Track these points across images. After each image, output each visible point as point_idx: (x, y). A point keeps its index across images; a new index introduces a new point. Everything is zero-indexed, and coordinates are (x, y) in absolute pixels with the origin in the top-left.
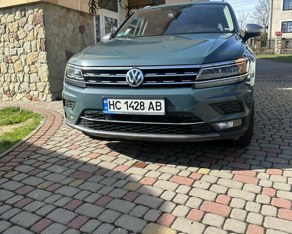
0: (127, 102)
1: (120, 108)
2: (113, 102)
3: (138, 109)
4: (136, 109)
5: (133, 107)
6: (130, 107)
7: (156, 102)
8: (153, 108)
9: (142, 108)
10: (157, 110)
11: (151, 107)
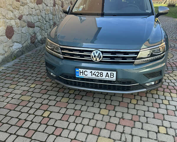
0: (92, 72)
1: (87, 75)
2: (83, 71)
3: (99, 76)
4: (97, 76)
5: (95, 75)
6: (93, 74)
7: (111, 73)
8: (108, 76)
9: (101, 75)
10: (111, 77)
11: (107, 75)
